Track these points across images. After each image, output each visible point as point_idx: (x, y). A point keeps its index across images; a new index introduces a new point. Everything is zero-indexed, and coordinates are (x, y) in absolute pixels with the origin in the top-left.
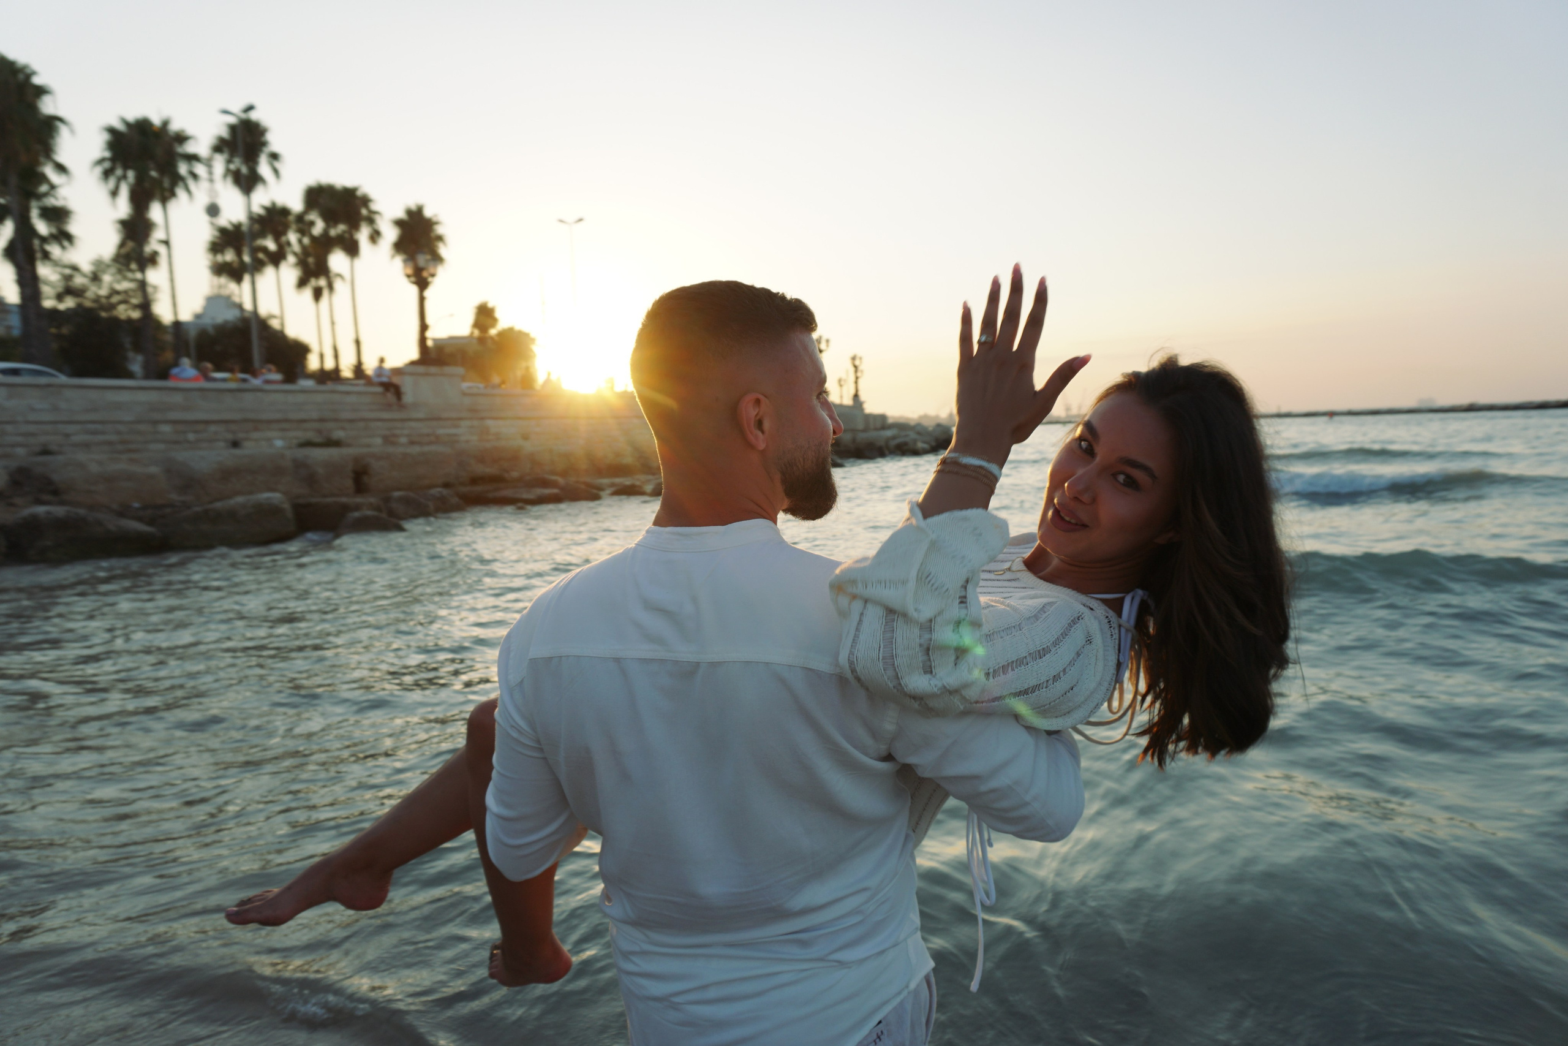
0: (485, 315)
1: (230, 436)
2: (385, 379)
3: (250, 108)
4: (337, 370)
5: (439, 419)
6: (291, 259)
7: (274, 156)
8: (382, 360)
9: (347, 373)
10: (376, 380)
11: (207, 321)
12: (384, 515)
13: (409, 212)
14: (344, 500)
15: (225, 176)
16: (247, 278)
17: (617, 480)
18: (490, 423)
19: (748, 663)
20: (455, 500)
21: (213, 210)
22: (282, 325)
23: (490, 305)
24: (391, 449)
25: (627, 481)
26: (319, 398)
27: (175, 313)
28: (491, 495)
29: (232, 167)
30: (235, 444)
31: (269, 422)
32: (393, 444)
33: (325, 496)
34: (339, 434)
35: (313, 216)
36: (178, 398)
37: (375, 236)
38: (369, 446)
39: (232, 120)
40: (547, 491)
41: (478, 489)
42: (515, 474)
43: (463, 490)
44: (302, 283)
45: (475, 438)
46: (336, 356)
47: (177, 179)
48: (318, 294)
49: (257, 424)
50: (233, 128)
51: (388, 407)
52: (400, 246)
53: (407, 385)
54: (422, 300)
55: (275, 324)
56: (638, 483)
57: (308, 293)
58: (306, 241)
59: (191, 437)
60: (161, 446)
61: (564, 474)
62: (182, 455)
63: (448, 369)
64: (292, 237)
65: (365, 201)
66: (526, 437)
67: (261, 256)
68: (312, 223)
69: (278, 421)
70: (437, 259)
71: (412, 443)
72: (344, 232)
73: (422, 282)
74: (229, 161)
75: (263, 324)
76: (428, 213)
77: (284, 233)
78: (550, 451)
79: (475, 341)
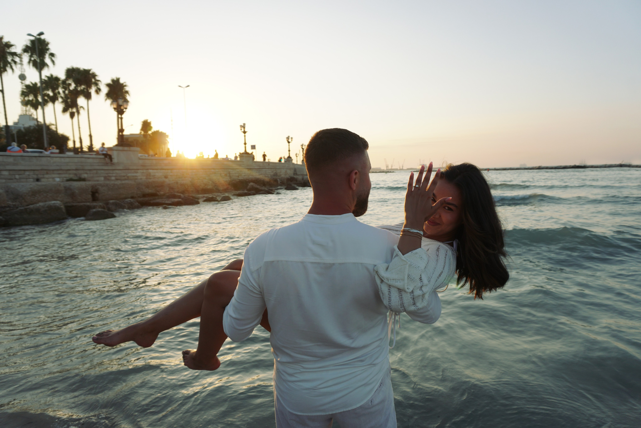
0: (146, 125)
1: (35, 177)
2: (105, 152)
3: (41, 34)
4: (81, 147)
5: (129, 169)
6: (60, 100)
7: (52, 55)
8: (103, 144)
9: (85, 149)
10: (101, 153)
11: (20, 125)
12: (106, 210)
13: (113, 81)
14: (88, 204)
15: (29, 62)
16: (40, 107)
17: (206, 195)
18: (151, 171)
19: (354, 263)
20: (137, 204)
21: (22, 77)
22: (56, 128)
23: (149, 121)
24: (108, 182)
25: (210, 196)
26: (76, 160)
27: (7, 122)
28: (152, 202)
29: (32, 59)
30: (38, 180)
31: (53, 170)
32: (108, 180)
33: (79, 202)
34: (84, 176)
35: (70, 81)
36: (11, 160)
37: (98, 91)
38: (98, 181)
39: (33, 38)
40: (176, 200)
41: (146, 199)
42: (162, 193)
43: (140, 199)
44: (65, 110)
45: (145, 177)
46: (81, 142)
47: (6, 63)
48: (72, 115)
49: (48, 171)
50: (32, 42)
51: (107, 164)
52: (109, 95)
53: (115, 155)
55: (53, 128)
56: (214, 196)
57: (68, 114)
58: (67, 92)
59: (17, 177)
60: (4, 181)
61: (183, 192)
62: (13, 185)
63: (132, 148)
64: (61, 90)
65: (94, 76)
66: (166, 177)
67: (46, 98)
68: (70, 85)
69: (58, 170)
70: (126, 101)
71: (117, 179)
72: (84, 89)
73: (120, 111)
74: (31, 56)
75: (48, 128)
76: (121, 81)
77: (57, 88)
78: (177, 183)
79: (142, 136)
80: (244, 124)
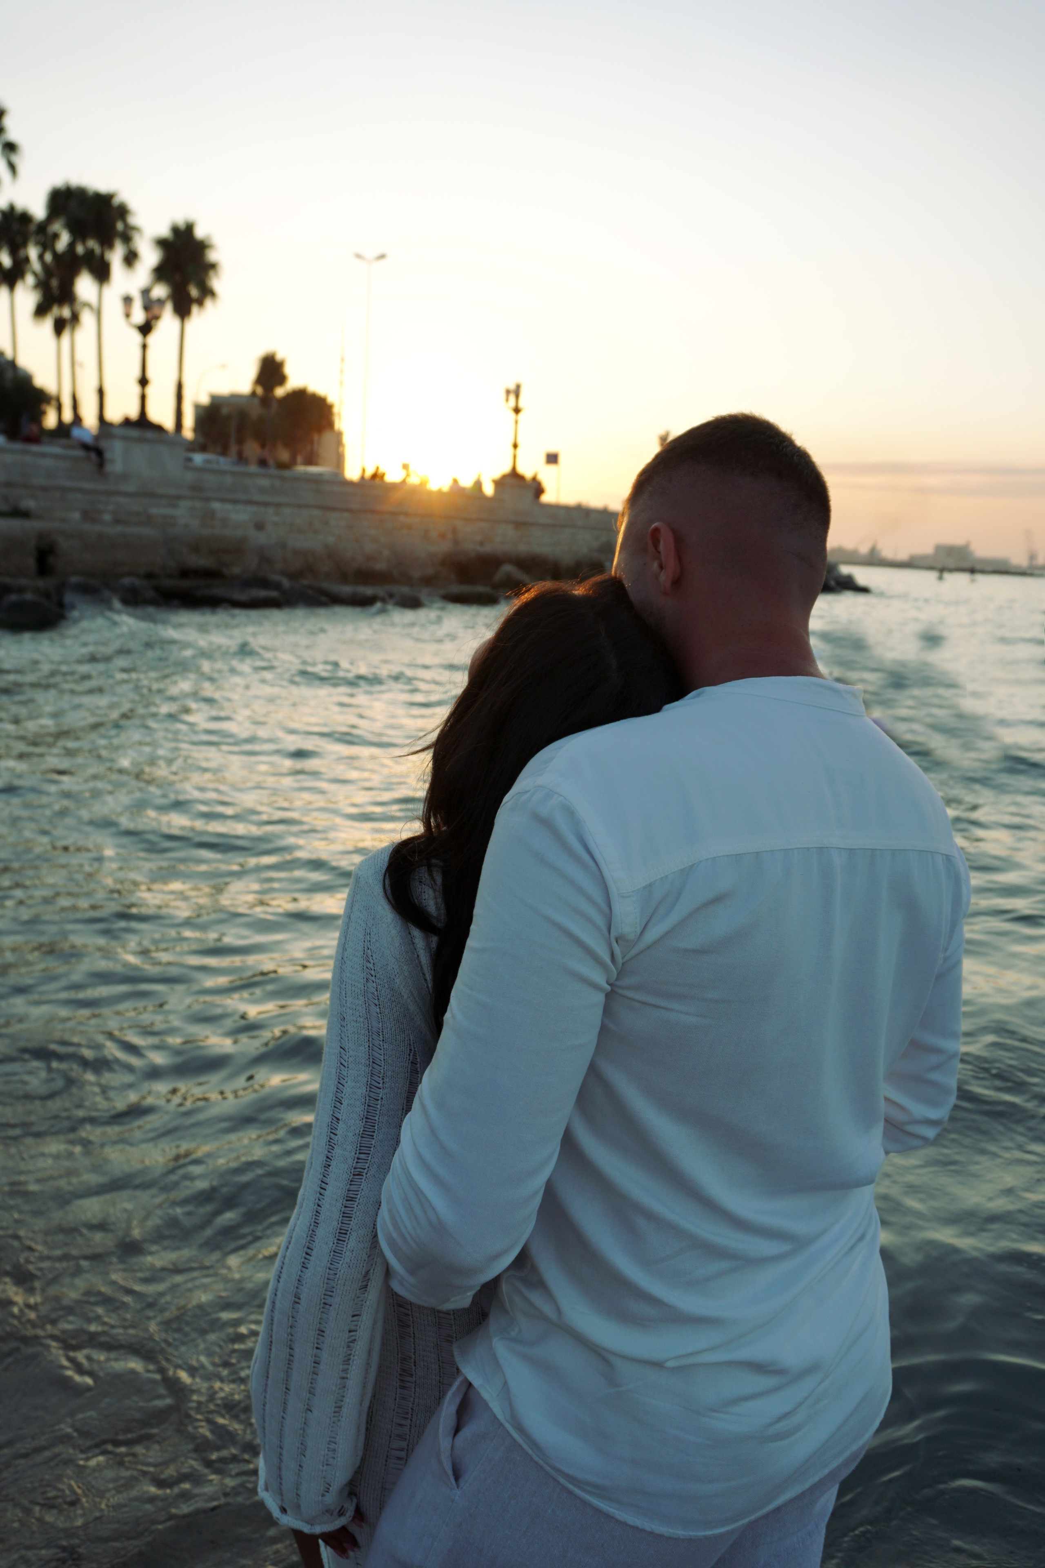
0: (271, 369)
2: (88, 442)
5: (153, 495)
6: (30, 279)
7: (10, 147)
13: (176, 230)
18: (216, 505)
20: (150, 594)
23: (279, 357)
24: (88, 527)
32: (94, 520)
34: (29, 504)
35: (57, 226)
37: (131, 258)
38: (62, 520)
40: (263, 593)
41: (187, 583)
42: (235, 570)
43: (167, 583)
44: (41, 311)
45: (196, 522)
48: (59, 327)
51: (90, 475)
52: (161, 272)
54: (144, 347)
57: (48, 324)
58: (48, 257)
64: (33, 252)
65: (122, 212)
66: (259, 527)
68: (56, 236)
71: (117, 521)
72: (94, 250)
76: (200, 233)
77: (24, 244)
78: (284, 546)
79: (256, 402)
80: (518, 387)
